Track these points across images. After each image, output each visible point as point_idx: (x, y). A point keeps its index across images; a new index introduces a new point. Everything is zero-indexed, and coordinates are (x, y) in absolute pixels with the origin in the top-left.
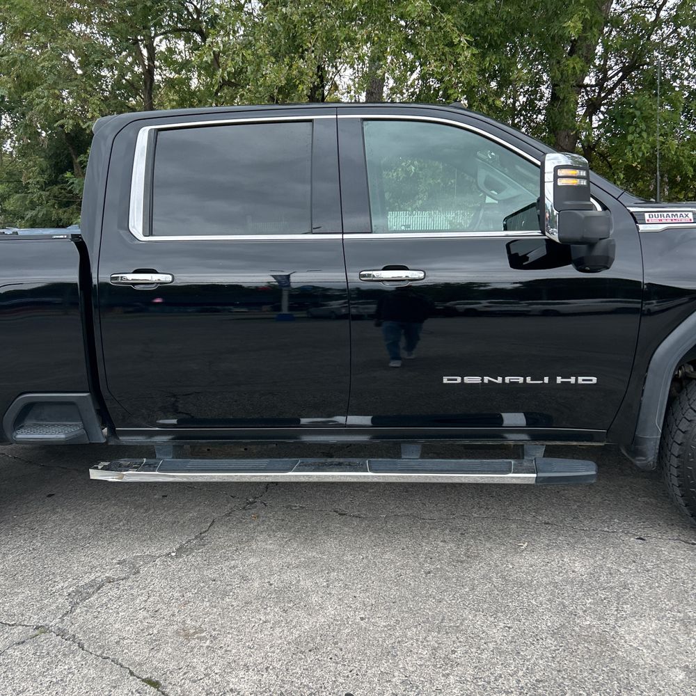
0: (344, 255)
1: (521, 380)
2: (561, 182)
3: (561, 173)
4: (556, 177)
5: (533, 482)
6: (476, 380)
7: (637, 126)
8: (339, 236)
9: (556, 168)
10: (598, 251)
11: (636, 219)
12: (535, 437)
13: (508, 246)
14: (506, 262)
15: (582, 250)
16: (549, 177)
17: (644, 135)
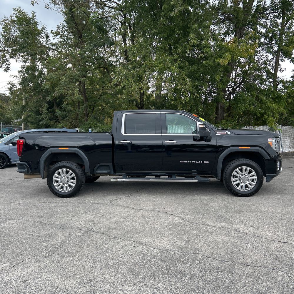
0: (162, 138)
1: (195, 162)
2: (200, 127)
3: (200, 125)
4: (199, 126)
5: (197, 182)
6: (186, 162)
7: (241, 102)
8: (161, 135)
9: (199, 125)
10: (208, 138)
11: (216, 133)
12: (198, 174)
13: (193, 137)
14: (193, 141)
15: (205, 138)
16: (198, 126)
17: (243, 104)
